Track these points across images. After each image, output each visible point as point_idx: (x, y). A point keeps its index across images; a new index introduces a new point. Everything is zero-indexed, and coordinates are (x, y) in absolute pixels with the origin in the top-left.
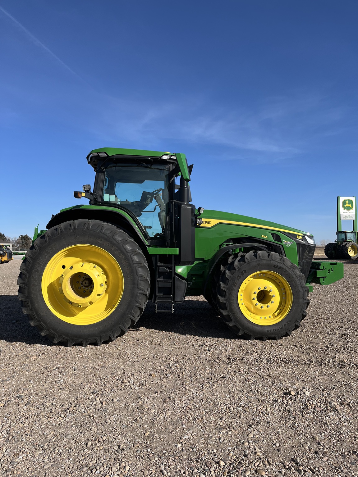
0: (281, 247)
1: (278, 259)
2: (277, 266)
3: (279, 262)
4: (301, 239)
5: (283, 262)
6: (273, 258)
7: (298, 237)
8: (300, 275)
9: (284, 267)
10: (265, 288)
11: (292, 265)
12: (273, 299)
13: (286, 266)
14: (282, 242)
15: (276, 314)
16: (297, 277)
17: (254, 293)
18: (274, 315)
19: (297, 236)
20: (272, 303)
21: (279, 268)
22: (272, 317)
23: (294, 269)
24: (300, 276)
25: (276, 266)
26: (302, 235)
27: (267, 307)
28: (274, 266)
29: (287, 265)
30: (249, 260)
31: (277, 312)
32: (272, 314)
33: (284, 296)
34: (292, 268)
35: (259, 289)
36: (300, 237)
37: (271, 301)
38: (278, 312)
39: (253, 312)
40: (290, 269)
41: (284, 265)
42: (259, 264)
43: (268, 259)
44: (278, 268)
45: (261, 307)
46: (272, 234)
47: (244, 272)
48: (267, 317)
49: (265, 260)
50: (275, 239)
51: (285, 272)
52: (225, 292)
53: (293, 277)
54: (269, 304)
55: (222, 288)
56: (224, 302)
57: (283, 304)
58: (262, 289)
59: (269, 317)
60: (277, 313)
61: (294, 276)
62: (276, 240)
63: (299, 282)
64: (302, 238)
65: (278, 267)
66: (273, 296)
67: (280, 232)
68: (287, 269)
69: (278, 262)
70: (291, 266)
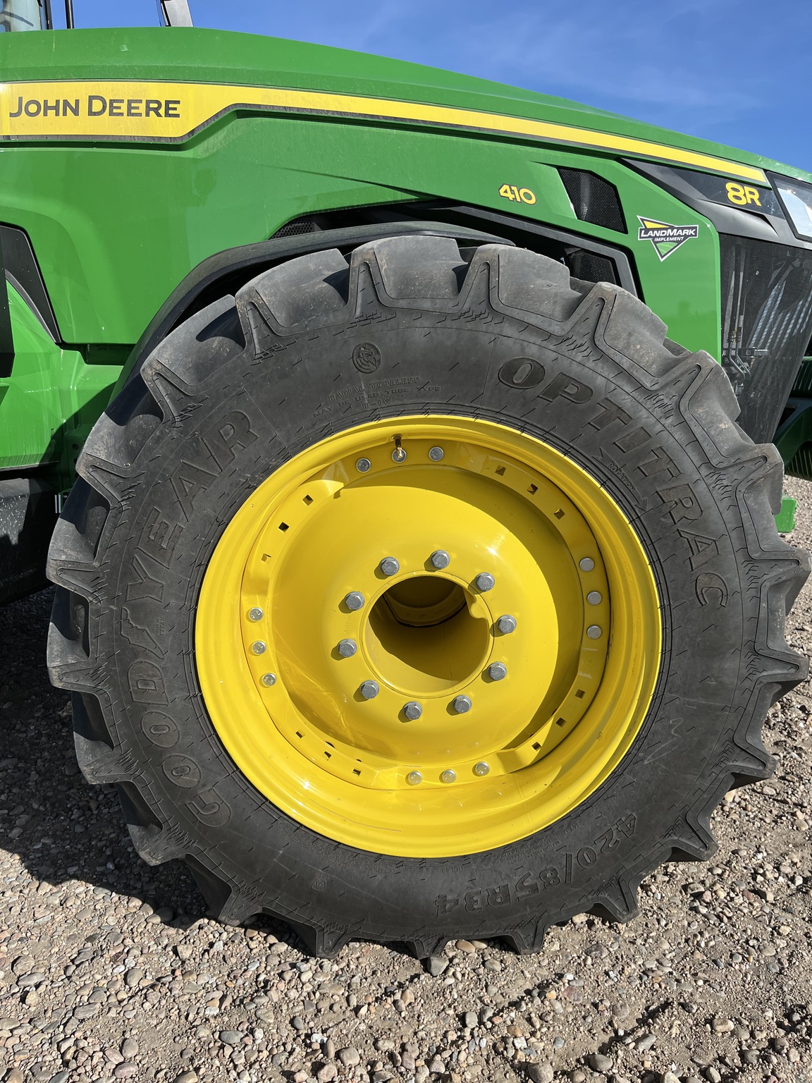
0: (621, 259)
1: (546, 307)
2: (537, 373)
3: (556, 329)
4: (749, 210)
5: (586, 328)
6: (503, 296)
7: (731, 195)
8: (742, 449)
9: (600, 377)
10: (431, 563)
11: (676, 363)
12: (497, 651)
13: (621, 371)
14: (626, 232)
15: (527, 753)
16: (714, 470)
17: (348, 605)
18: (507, 756)
19: (729, 186)
20: (489, 676)
21: (553, 391)
22: (496, 770)
23: (693, 400)
24: (737, 460)
25: (526, 369)
26: (761, 178)
27: (454, 707)
28: (509, 370)
29: (625, 363)
30: (281, 317)
31: (532, 741)
32: (499, 747)
33: (595, 613)
34: (673, 391)
35: (381, 571)
36: (748, 189)
37: (483, 666)
38: (541, 736)
39: (349, 736)
40: (650, 394)
41: (603, 356)
42: (367, 356)
43: (449, 307)
44: (541, 388)
45: (405, 709)
46: (570, 177)
47: (228, 430)
48: (460, 767)
49: (422, 313)
50: (585, 209)
51: (602, 421)
52: (85, 603)
53: (676, 473)
54: (472, 688)
55: (51, 573)
56: (82, 684)
57: (585, 678)
58: (410, 568)
59: (478, 769)
60: (536, 746)
61: (688, 462)
62: (592, 219)
63: (728, 515)
64: (756, 197)
65: (548, 381)
66: (498, 629)
67: (620, 158)
68: (626, 397)
69: (538, 330)
70: (667, 368)
